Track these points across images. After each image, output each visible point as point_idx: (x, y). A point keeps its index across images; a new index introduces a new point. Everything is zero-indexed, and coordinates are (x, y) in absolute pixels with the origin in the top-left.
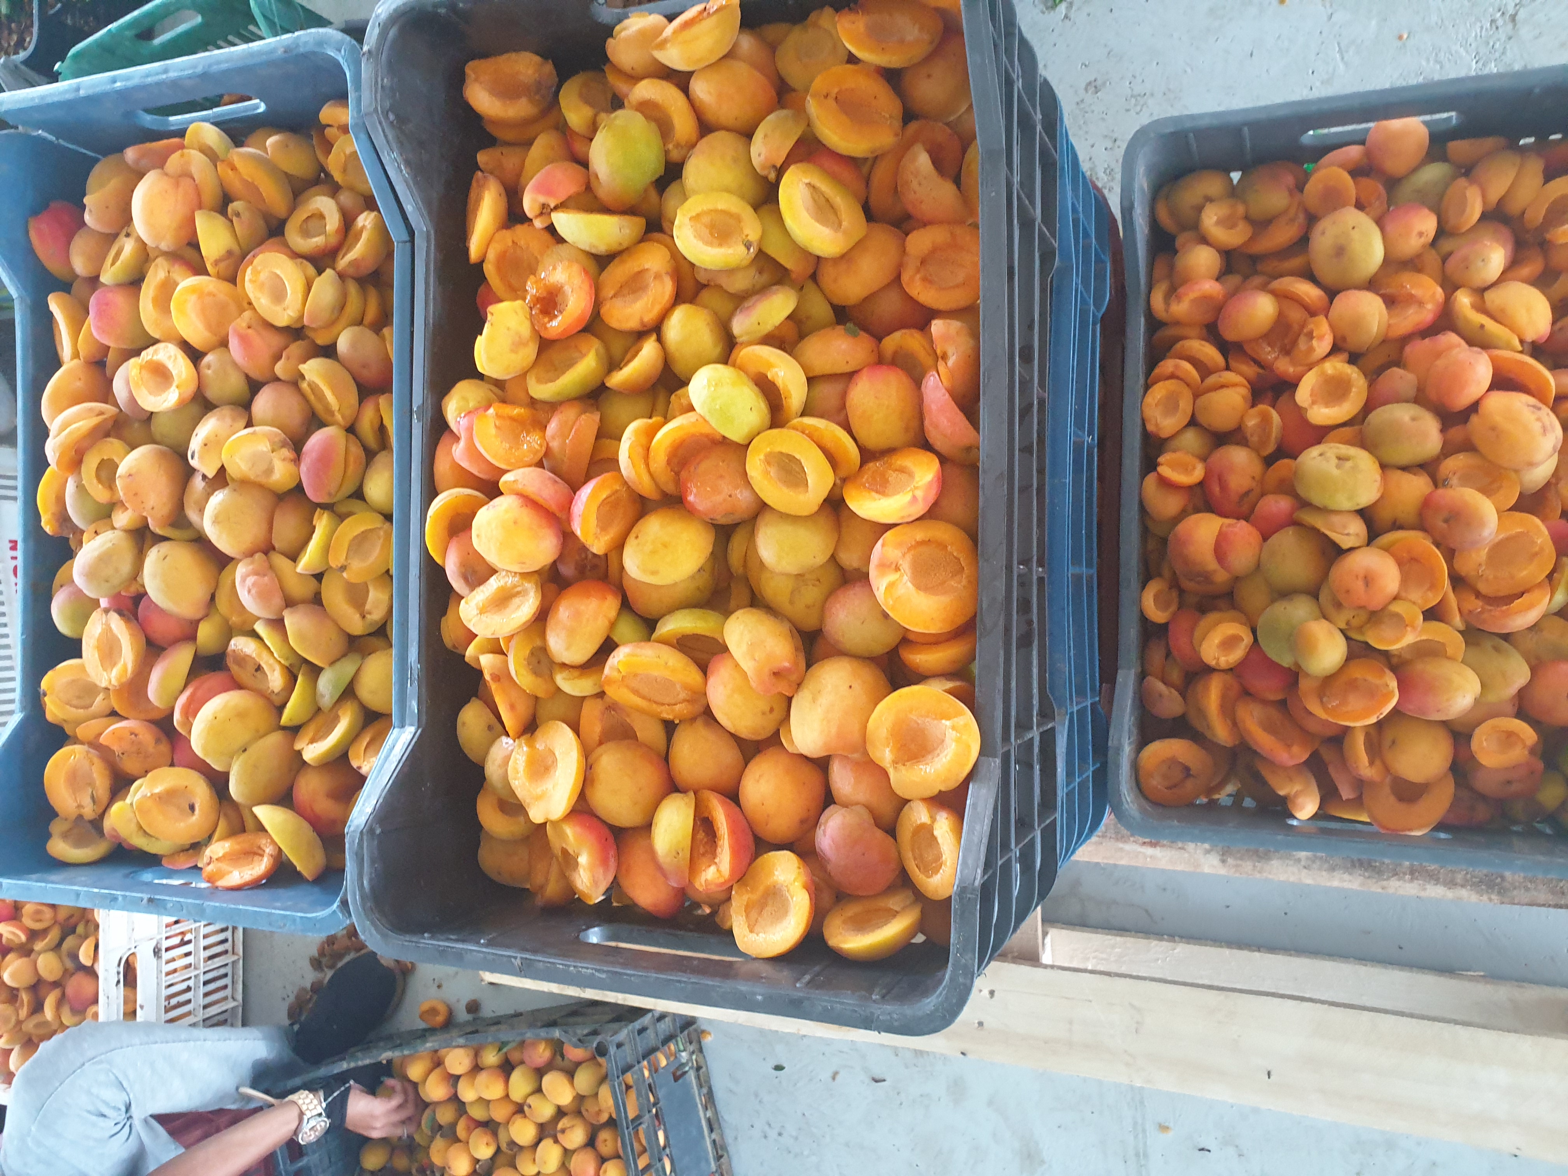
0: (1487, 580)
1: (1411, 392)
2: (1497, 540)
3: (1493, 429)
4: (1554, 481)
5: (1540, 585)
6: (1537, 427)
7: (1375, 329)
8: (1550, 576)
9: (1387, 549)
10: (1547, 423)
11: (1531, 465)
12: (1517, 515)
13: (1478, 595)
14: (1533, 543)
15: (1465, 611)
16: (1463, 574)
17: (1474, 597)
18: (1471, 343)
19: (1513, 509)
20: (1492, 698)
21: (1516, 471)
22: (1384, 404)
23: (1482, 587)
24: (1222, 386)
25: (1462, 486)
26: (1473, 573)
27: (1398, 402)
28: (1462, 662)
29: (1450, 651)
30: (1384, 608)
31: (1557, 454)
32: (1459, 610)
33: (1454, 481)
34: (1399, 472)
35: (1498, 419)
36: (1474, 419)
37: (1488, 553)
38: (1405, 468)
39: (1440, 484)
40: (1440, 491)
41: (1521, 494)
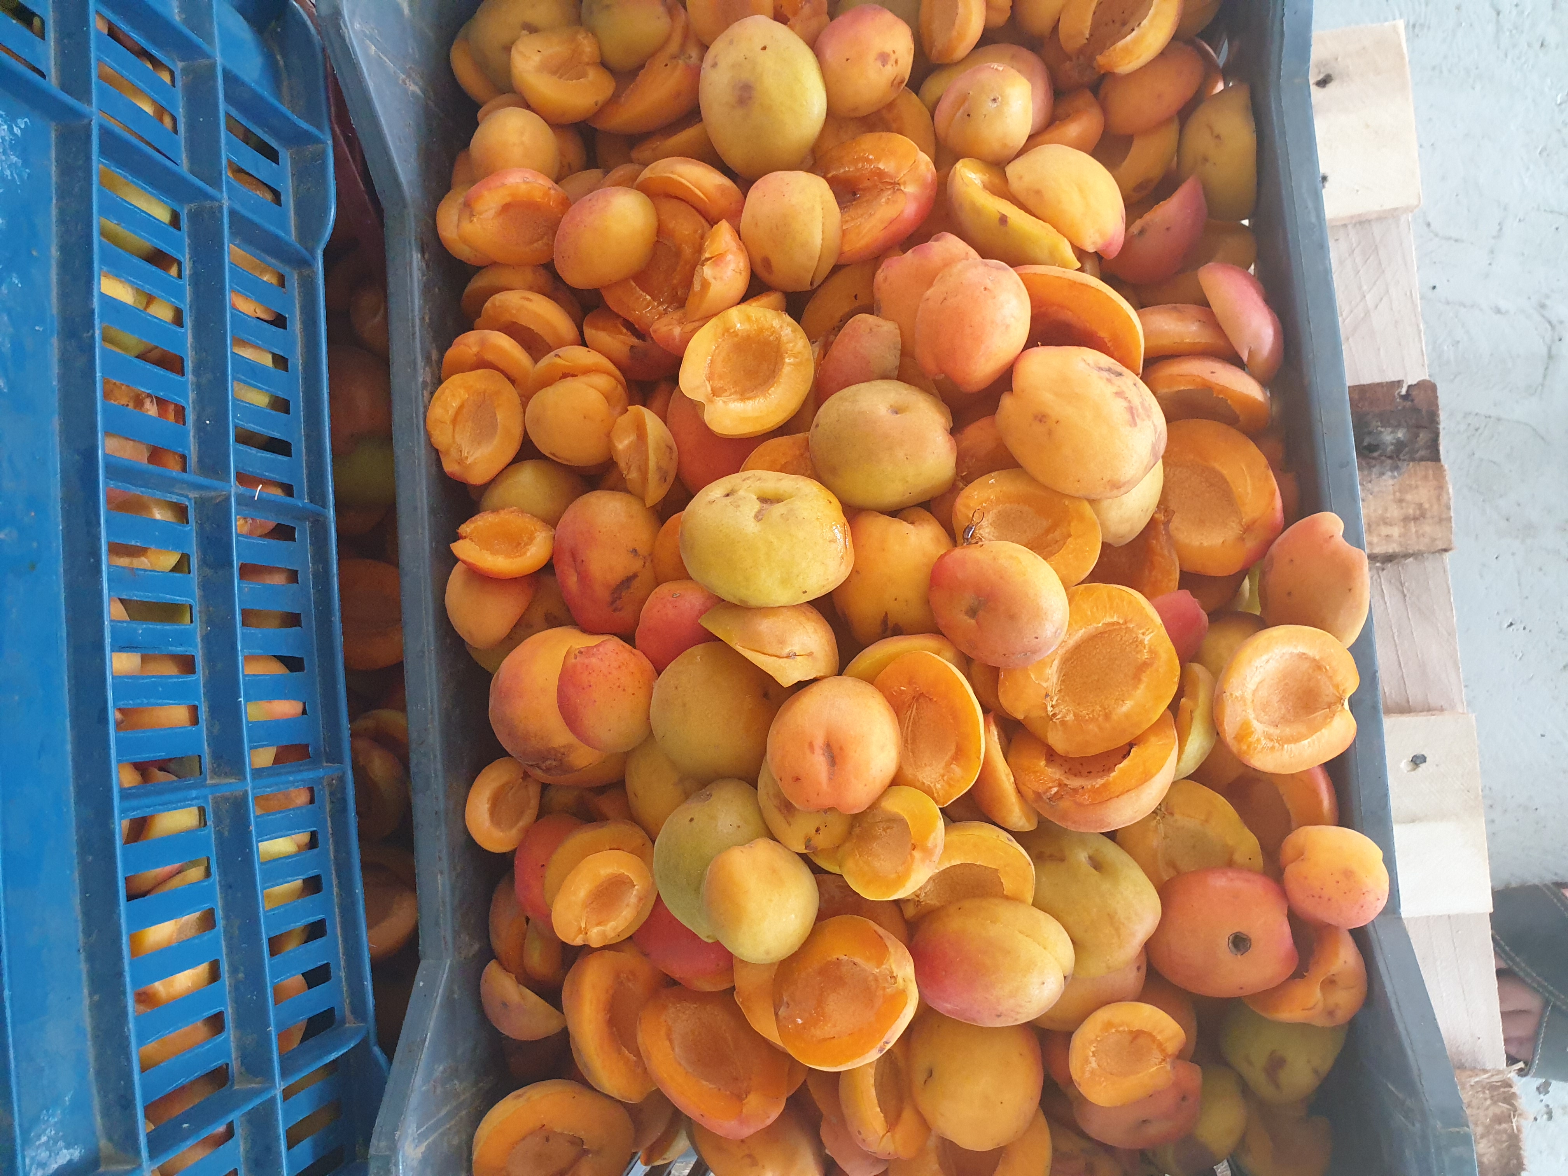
0: (1063, 723)
1: (892, 360)
2: (1071, 642)
3: (1041, 418)
4: (1161, 517)
5: (1157, 727)
6: (1118, 407)
7: (817, 240)
8: (1174, 707)
9: (870, 679)
10: (1136, 402)
11: (1116, 486)
12: (1103, 588)
13: (1051, 756)
14: (1137, 643)
15: (1030, 796)
16: (1020, 716)
17: (1043, 763)
18: (985, 253)
19: (1094, 577)
20: (1096, 968)
21: (1092, 502)
22: (847, 384)
23: (1056, 739)
24: (567, 375)
25: (999, 539)
26: (1036, 713)
27: (868, 380)
28: (1033, 905)
29: (1008, 886)
30: (874, 806)
31: (1160, 463)
32: (1019, 791)
33: (985, 529)
34: (885, 520)
35: (1048, 399)
36: (1007, 402)
37: (1060, 670)
38: (896, 512)
39: (960, 539)
40: (958, 552)
41: (1106, 547)
